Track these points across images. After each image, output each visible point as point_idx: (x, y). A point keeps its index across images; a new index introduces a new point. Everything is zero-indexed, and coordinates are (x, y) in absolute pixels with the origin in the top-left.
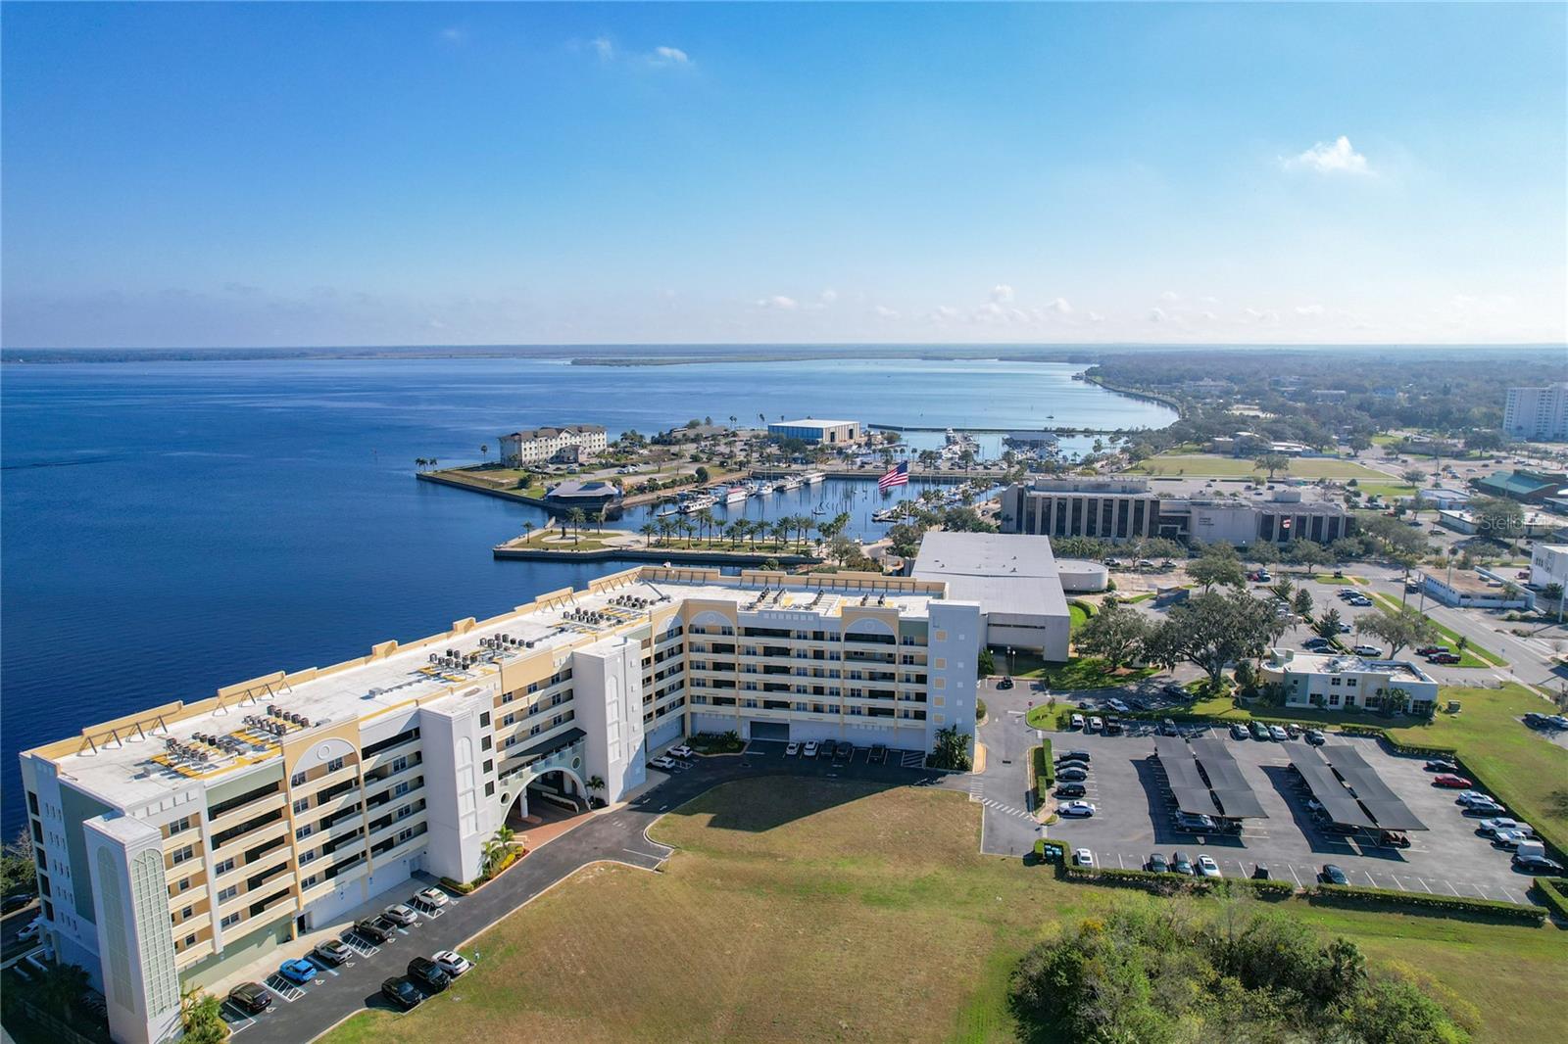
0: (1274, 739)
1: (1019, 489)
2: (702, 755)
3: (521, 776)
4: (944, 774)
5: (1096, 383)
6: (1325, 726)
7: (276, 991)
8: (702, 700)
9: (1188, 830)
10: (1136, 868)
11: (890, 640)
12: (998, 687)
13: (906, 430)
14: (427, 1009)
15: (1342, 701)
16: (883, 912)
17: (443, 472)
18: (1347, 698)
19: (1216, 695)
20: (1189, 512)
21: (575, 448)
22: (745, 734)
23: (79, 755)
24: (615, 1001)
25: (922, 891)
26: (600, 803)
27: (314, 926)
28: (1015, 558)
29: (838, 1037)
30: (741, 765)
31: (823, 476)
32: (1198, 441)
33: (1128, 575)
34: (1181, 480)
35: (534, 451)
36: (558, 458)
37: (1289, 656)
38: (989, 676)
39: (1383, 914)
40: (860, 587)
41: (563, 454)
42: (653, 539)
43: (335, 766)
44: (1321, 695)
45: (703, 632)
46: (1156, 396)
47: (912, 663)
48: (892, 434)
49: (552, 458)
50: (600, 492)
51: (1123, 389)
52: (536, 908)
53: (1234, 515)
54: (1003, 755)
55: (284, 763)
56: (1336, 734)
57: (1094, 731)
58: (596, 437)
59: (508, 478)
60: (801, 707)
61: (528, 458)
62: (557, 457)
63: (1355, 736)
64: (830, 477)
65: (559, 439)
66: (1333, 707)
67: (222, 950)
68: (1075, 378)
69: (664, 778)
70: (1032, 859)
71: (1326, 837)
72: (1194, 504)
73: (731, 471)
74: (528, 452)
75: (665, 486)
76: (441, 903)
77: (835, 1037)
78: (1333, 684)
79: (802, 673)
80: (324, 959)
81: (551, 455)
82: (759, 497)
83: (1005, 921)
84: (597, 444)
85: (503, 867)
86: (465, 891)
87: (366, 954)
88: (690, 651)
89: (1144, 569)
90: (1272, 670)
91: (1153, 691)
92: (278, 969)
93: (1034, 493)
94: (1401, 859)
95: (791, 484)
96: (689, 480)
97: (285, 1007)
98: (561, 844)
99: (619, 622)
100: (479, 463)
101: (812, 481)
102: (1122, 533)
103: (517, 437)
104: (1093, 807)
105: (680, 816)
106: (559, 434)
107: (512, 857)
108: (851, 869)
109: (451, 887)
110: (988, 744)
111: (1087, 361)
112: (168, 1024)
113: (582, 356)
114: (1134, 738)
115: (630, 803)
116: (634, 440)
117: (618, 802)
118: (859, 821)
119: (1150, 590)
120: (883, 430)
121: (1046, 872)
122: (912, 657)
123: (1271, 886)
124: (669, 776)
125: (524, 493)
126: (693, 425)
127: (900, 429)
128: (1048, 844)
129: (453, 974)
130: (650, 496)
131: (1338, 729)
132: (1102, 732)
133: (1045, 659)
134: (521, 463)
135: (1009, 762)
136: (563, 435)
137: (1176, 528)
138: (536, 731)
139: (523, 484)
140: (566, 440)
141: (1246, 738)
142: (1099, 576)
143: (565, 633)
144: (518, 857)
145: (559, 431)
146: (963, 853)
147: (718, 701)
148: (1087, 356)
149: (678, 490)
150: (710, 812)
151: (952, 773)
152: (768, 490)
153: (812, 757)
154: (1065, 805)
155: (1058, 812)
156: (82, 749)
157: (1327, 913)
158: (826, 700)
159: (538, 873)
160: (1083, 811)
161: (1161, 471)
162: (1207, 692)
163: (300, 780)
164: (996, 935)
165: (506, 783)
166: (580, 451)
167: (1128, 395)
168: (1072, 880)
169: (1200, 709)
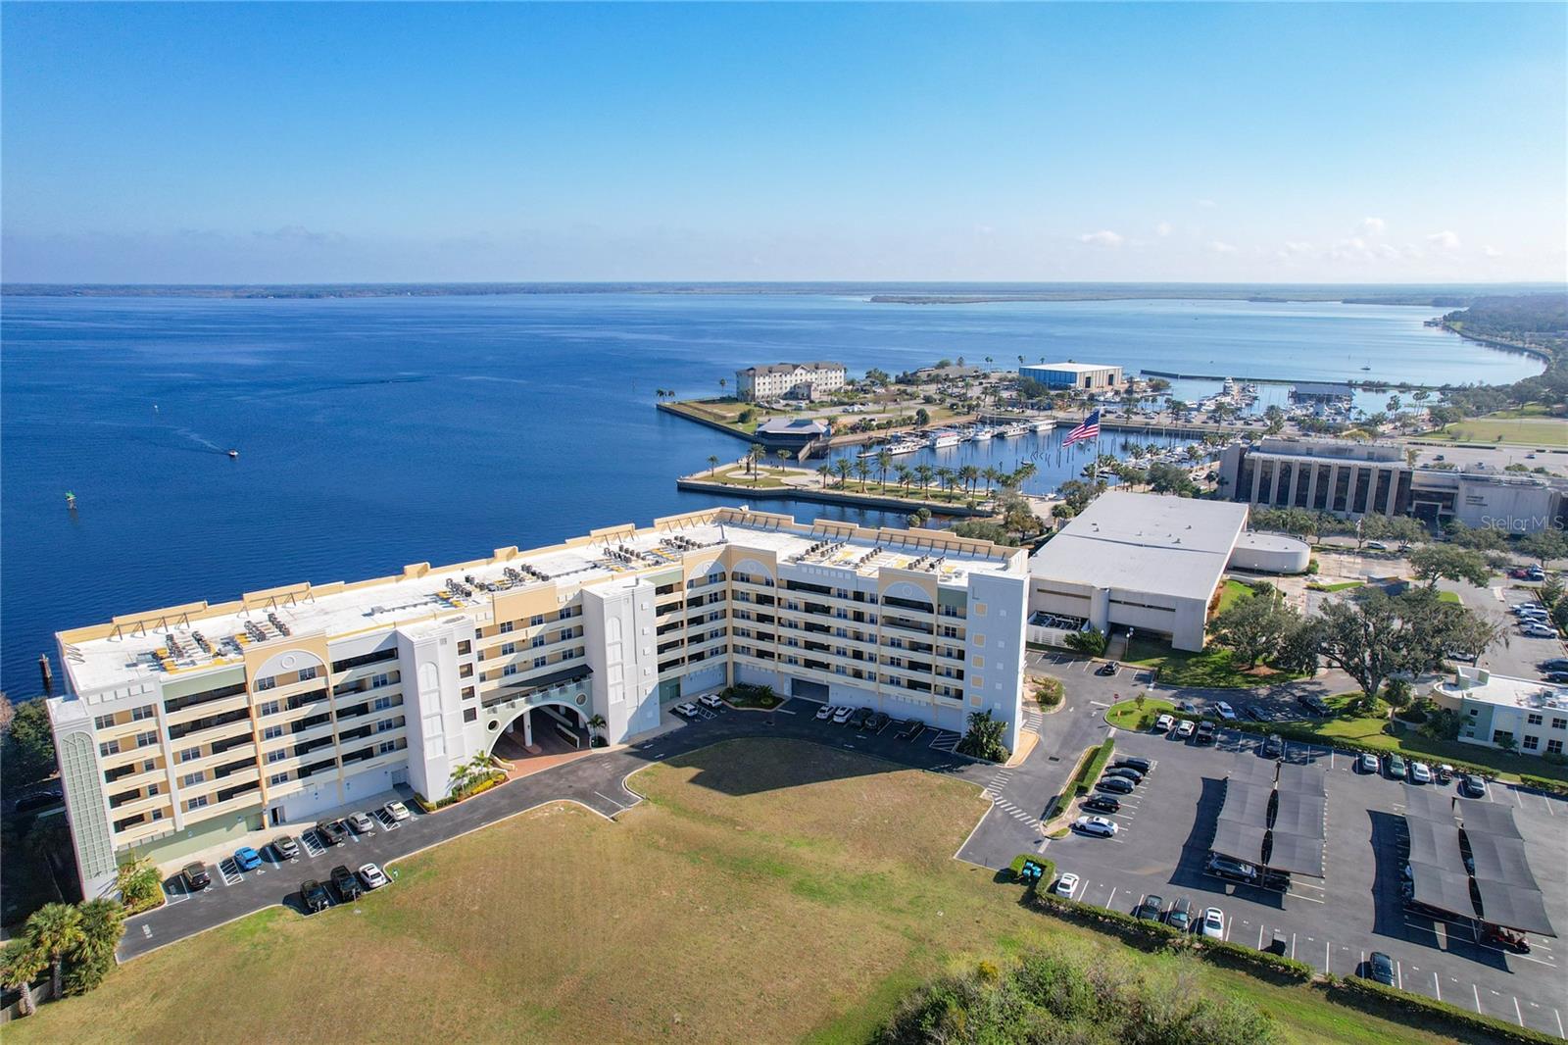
0: (1412, 779)
1: (1242, 449)
2: (732, 707)
3: (513, 706)
4: (970, 763)
5: (1454, 331)
6: (1497, 774)
7: (223, 874)
8: (746, 650)
9: (1219, 874)
10: (1124, 910)
11: (928, 608)
12: (1097, 673)
13: (1182, 377)
14: (329, 915)
15: (1543, 746)
16: (805, 904)
17: (680, 404)
18: (1551, 742)
19: (1364, 714)
20: (1457, 488)
21: (809, 385)
22: (786, 691)
23: (109, 640)
24: (486, 943)
25: (861, 889)
26: (602, 742)
27: (287, 819)
28: (1190, 527)
29: (664, 1030)
30: (764, 722)
31: (1053, 424)
32: (1546, 401)
33: (1345, 558)
34: (1494, 448)
35: (767, 386)
36: (792, 395)
37: (1482, 679)
38: (1095, 659)
39: (1426, 1033)
40: (932, 546)
41: (797, 390)
42: (830, 480)
43: (307, 675)
44: (1511, 734)
45: (748, 581)
46: (1526, 346)
47: (954, 636)
48: (1159, 382)
49: (786, 394)
50: (806, 430)
51: (1485, 337)
52: (479, 837)
53: (1518, 494)
54: (1053, 753)
55: (245, 668)
56: (1510, 787)
57: (1179, 738)
58: (833, 374)
59: (732, 412)
60: (841, 670)
61: (761, 393)
62: (791, 393)
63: (1540, 793)
64: (1061, 426)
65: (794, 375)
66: (1528, 751)
67: (183, 829)
68: (1428, 324)
69: (679, 724)
70: (1006, 876)
71: (1406, 917)
72: (1465, 478)
73: (958, 414)
74: (761, 387)
75: (879, 427)
76: (400, 818)
77: (661, 1029)
78: (1530, 721)
79: (841, 634)
80: (274, 853)
81: (785, 391)
82: (973, 442)
83: (930, 941)
84: (833, 381)
85: (475, 791)
86: (428, 809)
87: (312, 853)
88: (733, 599)
89: (1372, 552)
90: (1449, 693)
91: (1287, 699)
92: (233, 854)
93: (1255, 455)
94: (1503, 967)
95: (1013, 431)
96: (909, 420)
97: (222, 890)
98: (543, 777)
99: (657, 563)
100: (717, 396)
101: (1040, 429)
102: (1360, 507)
103: (751, 372)
104: (1115, 827)
105: (669, 767)
106: (795, 369)
107: (490, 783)
108: (804, 851)
109: (416, 803)
110: (1044, 735)
111: (1457, 303)
112: (106, 887)
113: (882, 293)
114: (1225, 752)
115: (632, 746)
116: (878, 378)
117: (620, 743)
118: (844, 800)
119: (1361, 577)
120: (1151, 377)
121: (1014, 892)
122: (954, 630)
123: (1282, 965)
124: (686, 724)
125: (740, 427)
126: (942, 365)
127: (1175, 377)
128: (1031, 862)
129: (368, 887)
130: (860, 436)
131: (1516, 780)
132: (1189, 740)
133: (1173, 646)
134: (753, 397)
135: (1057, 760)
136: (798, 371)
137: (1437, 506)
138: (540, 663)
139: (743, 418)
140: (800, 376)
141: (1373, 772)
142: (1295, 556)
143: (597, 569)
144: (496, 783)
145: (795, 367)
146: (933, 854)
147: (761, 654)
148: (1458, 297)
149: (891, 432)
150: (699, 768)
151: (981, 763)
152: (985, 436)
153: (841, 723)
154: (1084, 820)
155: (1074, 827)
156: (112, 635)
157: (1347, 1014)
158: (864, 666)
159: (504, 802)
160: (1101, 830)
161: (1470, 437)
162: (1353, 710)
163: (266, 685)
164: (910, 954)
165: (494, 711)
166: (813, 388)
167: (1492, 345)
168: (1037, 908)
169: (1332, 729)
